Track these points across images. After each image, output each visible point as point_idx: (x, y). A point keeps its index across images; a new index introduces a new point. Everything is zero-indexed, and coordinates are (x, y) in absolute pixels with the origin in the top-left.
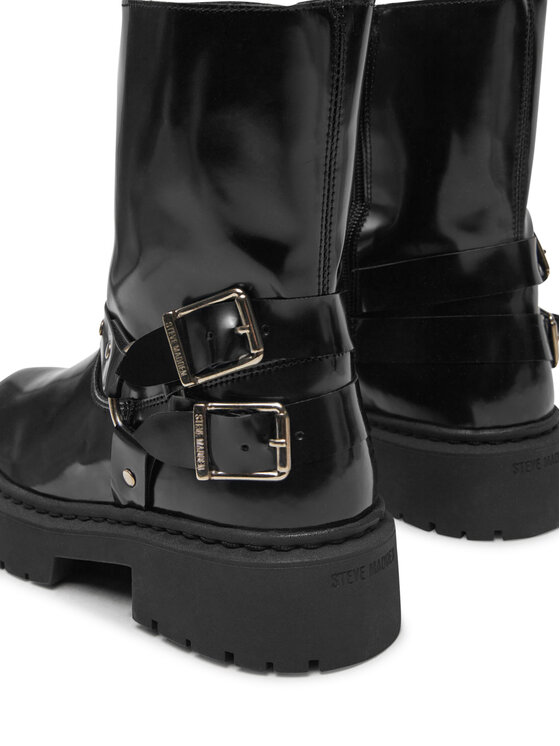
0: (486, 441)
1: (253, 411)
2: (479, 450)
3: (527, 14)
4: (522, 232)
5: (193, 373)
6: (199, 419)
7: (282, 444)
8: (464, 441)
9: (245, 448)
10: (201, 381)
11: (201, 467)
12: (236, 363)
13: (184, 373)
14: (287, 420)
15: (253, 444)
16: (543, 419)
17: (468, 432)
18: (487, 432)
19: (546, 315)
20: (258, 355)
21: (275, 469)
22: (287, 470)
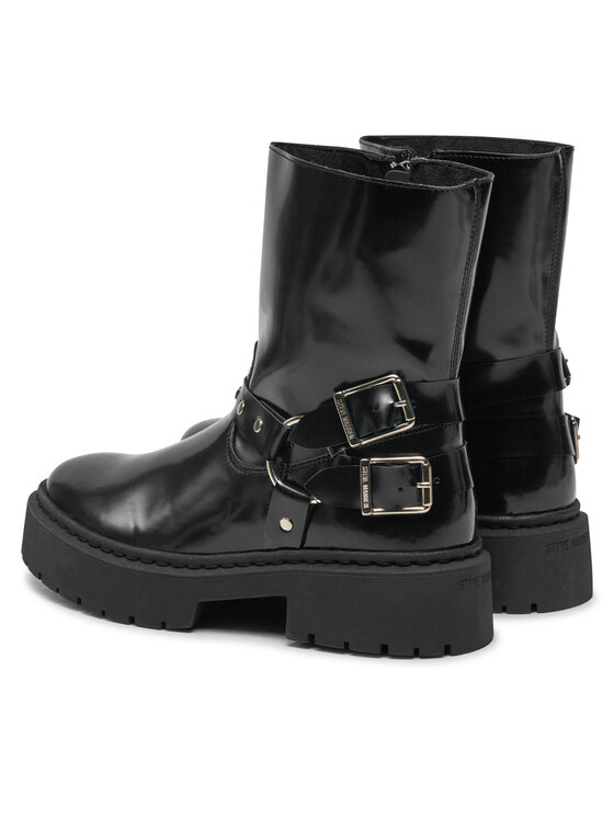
0: (522, 526)
1: (404, 463)
2: (518, 533)
3: (561, 166)
4: (552, 344)
5: (359, 436)
6: (365, 471)
7: (426, 485)
8: (504, 525)
9: (400, 489)
10: (364, 443)
11: (366, 506)
12: (393, 429)
13: (352, 437)
14: (430, 469)
15: (406, 486)
16: (569, 507)
17: (508, 518)
18: (524, 518)
19: (570, 416)
20: (411, 422)
21: (421, 505)
22: (430, 504)
